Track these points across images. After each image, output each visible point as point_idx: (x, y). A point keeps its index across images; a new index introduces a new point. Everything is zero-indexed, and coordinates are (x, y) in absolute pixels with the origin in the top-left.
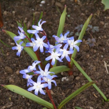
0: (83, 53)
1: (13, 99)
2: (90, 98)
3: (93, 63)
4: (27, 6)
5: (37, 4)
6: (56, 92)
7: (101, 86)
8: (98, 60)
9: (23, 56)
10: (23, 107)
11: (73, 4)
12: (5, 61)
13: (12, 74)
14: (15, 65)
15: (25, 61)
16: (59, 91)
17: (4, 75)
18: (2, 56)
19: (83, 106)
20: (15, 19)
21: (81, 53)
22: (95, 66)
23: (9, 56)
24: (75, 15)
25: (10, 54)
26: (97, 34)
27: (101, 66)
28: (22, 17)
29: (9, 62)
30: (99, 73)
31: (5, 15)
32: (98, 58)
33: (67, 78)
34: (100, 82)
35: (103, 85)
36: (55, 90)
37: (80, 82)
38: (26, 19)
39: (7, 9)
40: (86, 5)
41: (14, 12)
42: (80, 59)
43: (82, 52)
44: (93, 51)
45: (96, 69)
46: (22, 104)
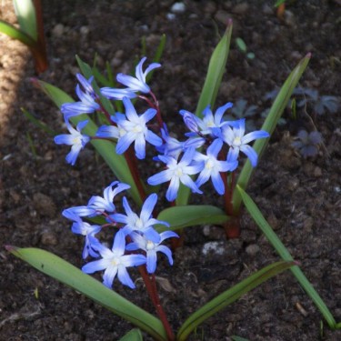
0: (278, 173)
1: (46, 295)
2: (282, 314)
3: (307, 206)
4: (128, 15)
5: (158, 13)
6: (180, 284)
7: (323, 281)
8: (322, 198)
9: (95, 165)
10: (74, 322)
11: (270, 22)
12: (39, 175)
13: (53, 219)
14: (65, 190)
15: (99, 183)
16: (191, 283)
17: (28, 219)
18: (30, 160)
19: (258, 336)
20: (86, 51)
21: (275, 172)
22: (310, 218)
23: (52, 162)
24: (272, 56)
25: (56, 156)
26: (332, 120)
27: (329, 218)
28: (107, 47)
29: (49, 180)
30: (319, 241)
31: (56, 38)
32: (323, 193)
33: (219, 246)
34: (322, 267)
35: (330, 278)
36: (179, 280)
37: (257, 260)
38: (119, 53)
39: (65, 19)
40: (310, 28)
41: (85, 30)
42: (266, 191)
43: (278, 170)
44: (313, 171)
45: (314, 227)
46: (70, 312)
